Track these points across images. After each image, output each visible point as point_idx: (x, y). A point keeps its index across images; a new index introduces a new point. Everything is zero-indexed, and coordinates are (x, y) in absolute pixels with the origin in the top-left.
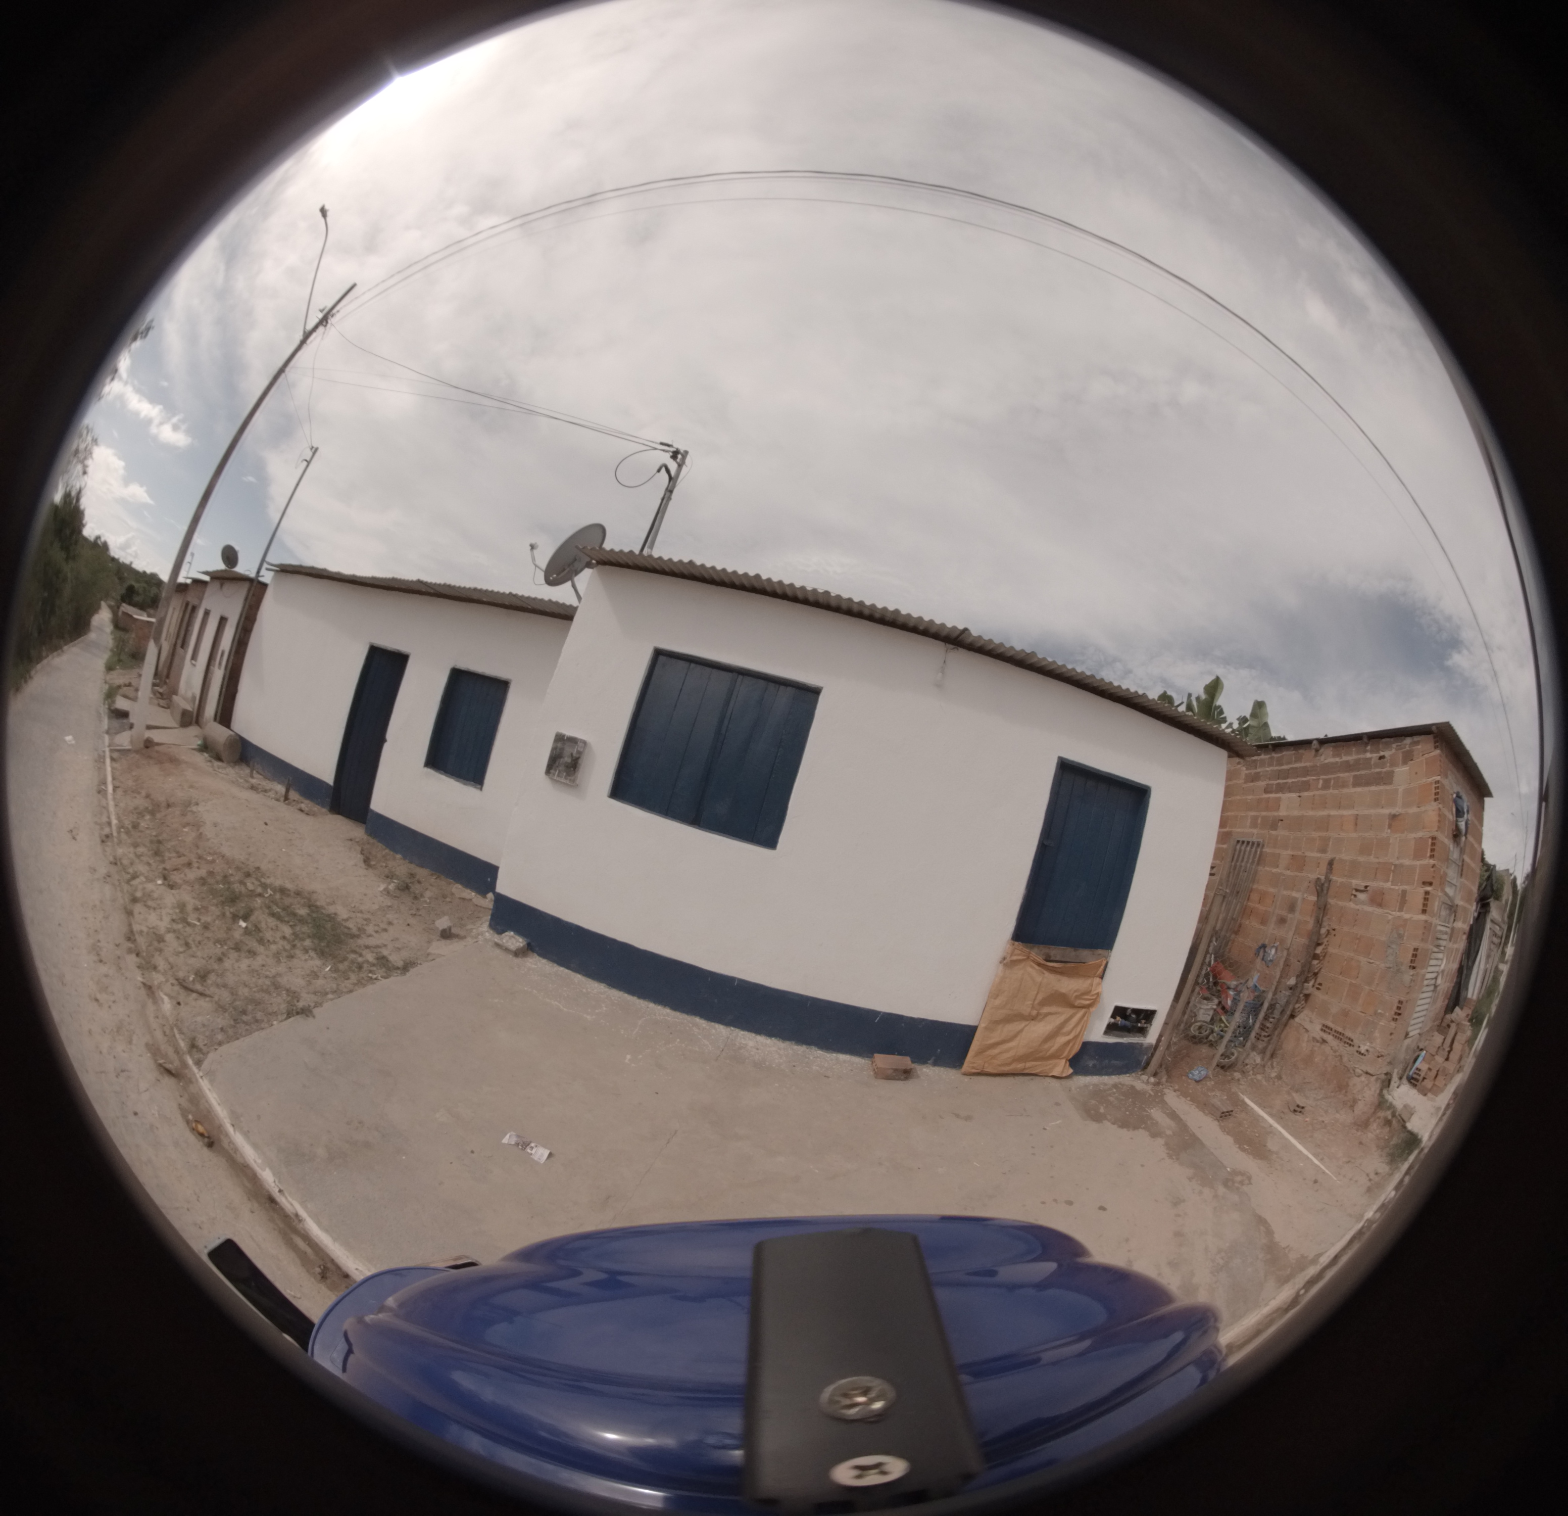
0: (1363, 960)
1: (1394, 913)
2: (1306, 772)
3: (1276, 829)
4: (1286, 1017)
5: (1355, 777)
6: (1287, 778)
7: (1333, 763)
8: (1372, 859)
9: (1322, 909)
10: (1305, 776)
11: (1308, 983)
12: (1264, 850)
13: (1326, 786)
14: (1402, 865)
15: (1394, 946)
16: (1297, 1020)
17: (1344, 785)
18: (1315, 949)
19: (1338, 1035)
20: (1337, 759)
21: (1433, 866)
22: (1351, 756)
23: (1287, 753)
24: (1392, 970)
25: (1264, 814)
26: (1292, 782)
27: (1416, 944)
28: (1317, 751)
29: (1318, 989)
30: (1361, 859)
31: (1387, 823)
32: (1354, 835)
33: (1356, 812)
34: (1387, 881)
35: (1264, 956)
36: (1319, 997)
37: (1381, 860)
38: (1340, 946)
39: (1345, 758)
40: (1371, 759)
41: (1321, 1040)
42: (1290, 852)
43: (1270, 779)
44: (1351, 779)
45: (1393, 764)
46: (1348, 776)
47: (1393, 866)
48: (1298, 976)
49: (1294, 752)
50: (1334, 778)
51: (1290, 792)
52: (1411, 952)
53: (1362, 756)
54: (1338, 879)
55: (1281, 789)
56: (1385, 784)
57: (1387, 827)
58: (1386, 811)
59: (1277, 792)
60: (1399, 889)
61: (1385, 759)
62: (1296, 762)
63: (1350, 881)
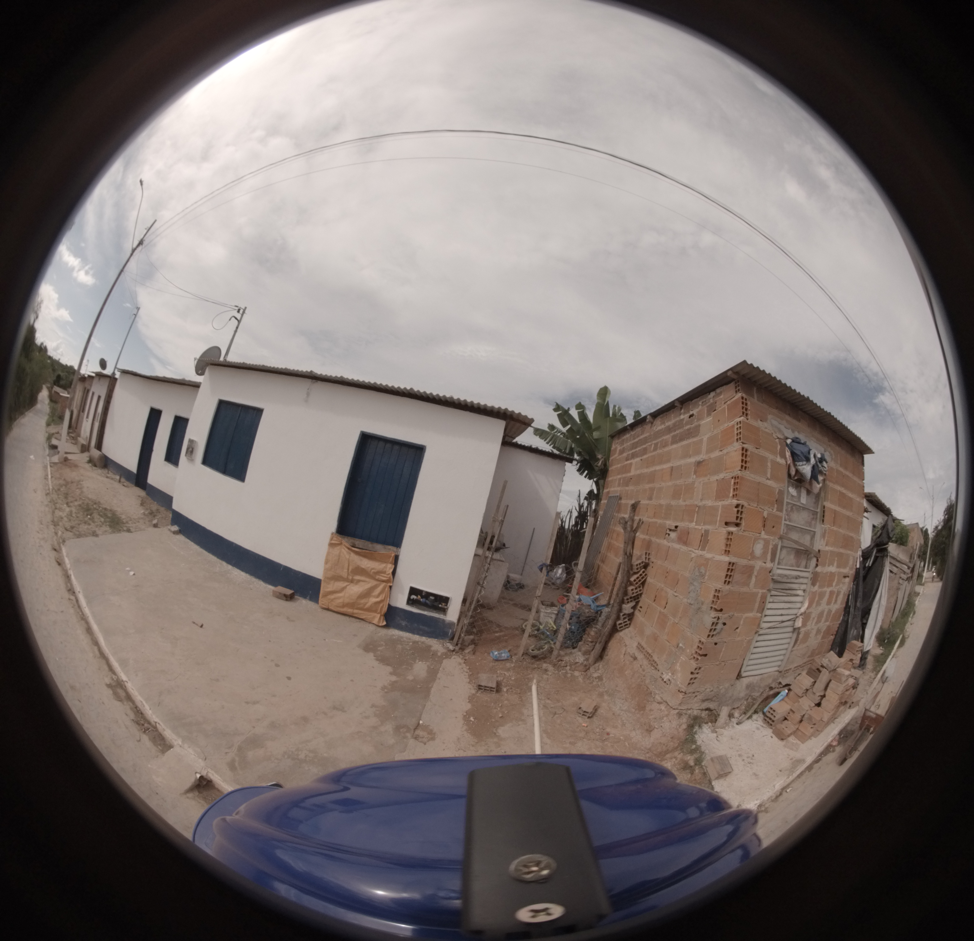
0: (670, 592)
1: (697, 551)
2: (646, 440)
3: (628, 486)
5: (673, 436)
6: (637, 447)
7: (660, 430)
8: (681, 502)
10: (645, 444)
12: (622, 502)
13: (655, 448)
14: (705, 507)
15: (696, 584)
17: (666, 444)
19: (647, 655)
20: (663, 426)
21: (737, 506)
22: (671, 420)
23: (638, 430)
24: (693, 607)
25: (624, 476)
26: (638, 450)
27: (718, 585)
28: (651, 423)
29: (639, 612)
30: (673, 503)
31: (693, 470)
32: (670, 483)
33: (672, 465)
34: (692, 521)
36: (640, 617)
37: (688, 503)
38: (654, 577)
39: (668, 424)
40: (683, 420)
41: (634, 656)
43: (629, 450)
44: (671, 439)
45: (700, 419)
46: (668, 437)
47: (697, 508)
49: (641, 428)
50: (660, 441)
51: (637, 457)
52: (713, 593)
53: (678, 419)
54: (657, 520)
55: (633, 456)
56: (695, 436)
58: (693, 460)
59: (631, 459)
60: (701, 529)
61: (694, 417)
62: (642, 434)
63: (665, 521)
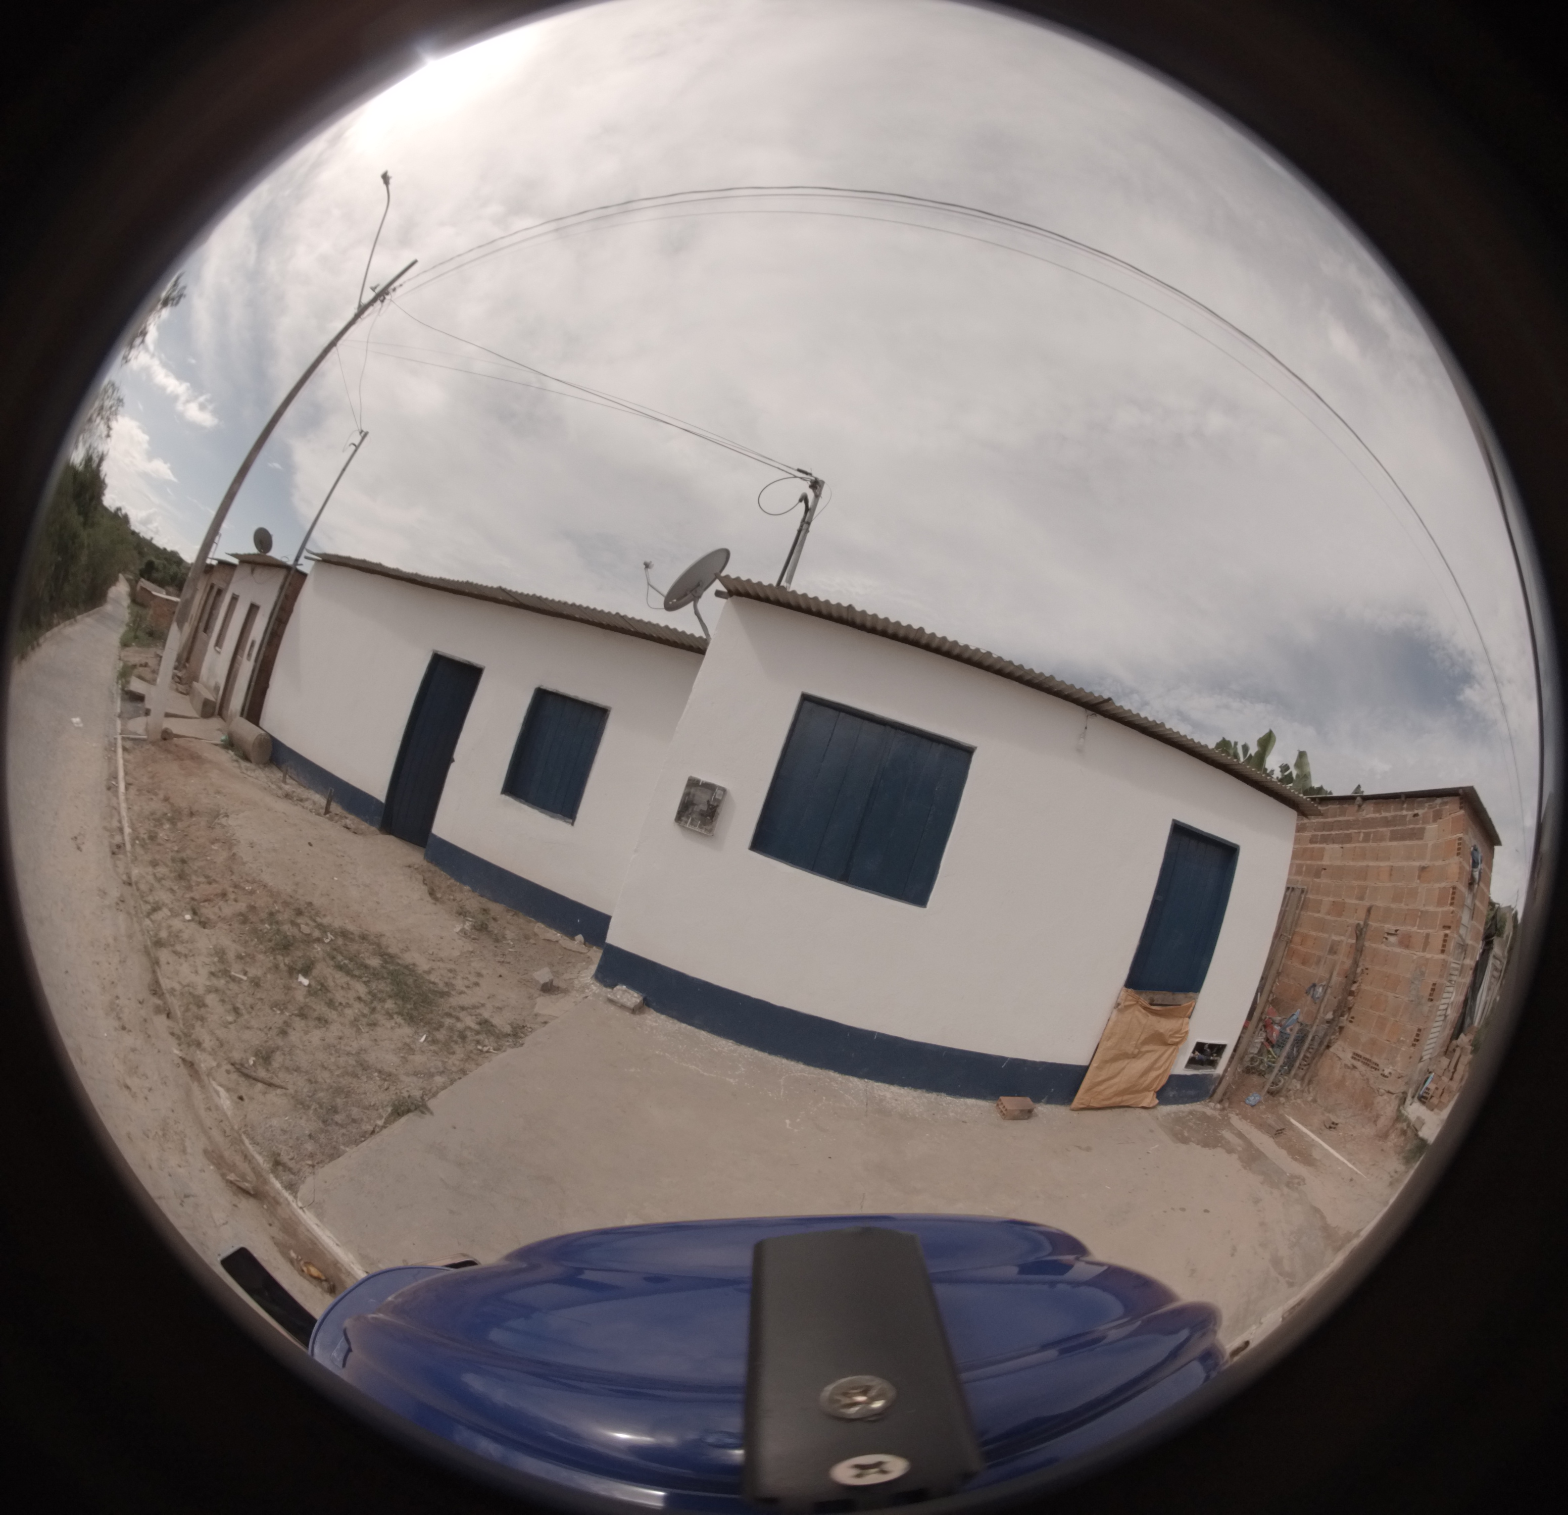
0: (1390, 995)
1: (1418, 953)
2: (1348, 825)
3: (1319, 877)
4: (1323, 1047)
5: (1392, 832)
6: (1332, 830)
7: (1373, 819)
8: (1403, 906)
9: (1358, 950)
10: (1347, 829)
11: (1343, 1017)
12: (1307, 896)
13: (1366, 839)
14: (1427, 912)
15: (1416, 982)
16: (1332, 1050)
17: (1381, 839)
18: (1351, 986)
19: (1366, 1062)
20: (1377, 815)
21: (1453, 912)
22: (1389, 812)
23: (1333, 807)
24: (1414, 1003)
25: (1309, 862)
26: (1336, 834)
27: (1435, 980)
28: (1360, 806)
29: (1351, 1022)
30: (1393, 906)
31: (1417, 874)
32: (1388, 884)
33: (1391, 864)
34: (1414, 925)
35: (1313, 994)
36: (1352, 1028)
37: (1410, 907)
38: (1371, 983)
39: (1384, 814)
40: (1405, 816)
41: (1351, 1066)
42: (1331, 899)
43: (1315, 830)
44: (1389, 834)
45: (1425, 822)
46: (1386, 831)
47: (1420, 913)
48: (1335, 1012)
49: (1338, 806)
50: (1374, 832)
51: (1334, 842)
52: (1431, 987)
53: (1399, 813)
54: (1373, 924)
55: (1325, 840)
56: (1418, 839)
57: (1416, 877)
58: (1417, 864)
59: (1321, 843)
60: (1423, 933)
61: (1419, 817)
62: (1340, 815)
63: (1382, 925)
